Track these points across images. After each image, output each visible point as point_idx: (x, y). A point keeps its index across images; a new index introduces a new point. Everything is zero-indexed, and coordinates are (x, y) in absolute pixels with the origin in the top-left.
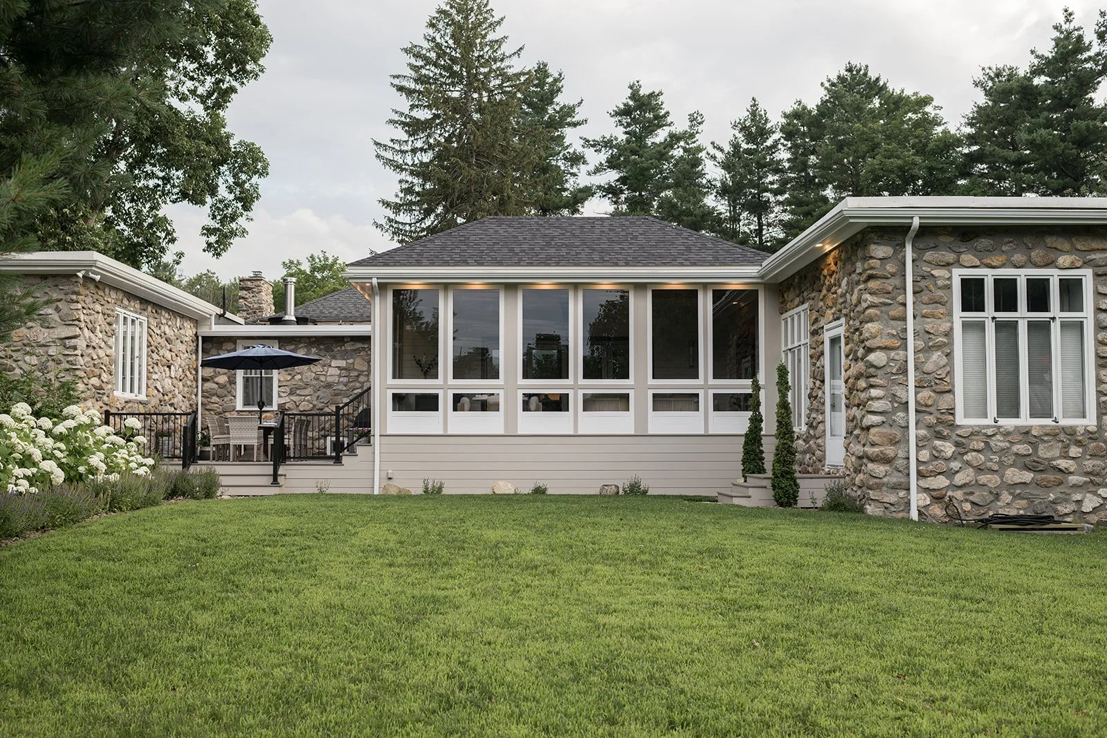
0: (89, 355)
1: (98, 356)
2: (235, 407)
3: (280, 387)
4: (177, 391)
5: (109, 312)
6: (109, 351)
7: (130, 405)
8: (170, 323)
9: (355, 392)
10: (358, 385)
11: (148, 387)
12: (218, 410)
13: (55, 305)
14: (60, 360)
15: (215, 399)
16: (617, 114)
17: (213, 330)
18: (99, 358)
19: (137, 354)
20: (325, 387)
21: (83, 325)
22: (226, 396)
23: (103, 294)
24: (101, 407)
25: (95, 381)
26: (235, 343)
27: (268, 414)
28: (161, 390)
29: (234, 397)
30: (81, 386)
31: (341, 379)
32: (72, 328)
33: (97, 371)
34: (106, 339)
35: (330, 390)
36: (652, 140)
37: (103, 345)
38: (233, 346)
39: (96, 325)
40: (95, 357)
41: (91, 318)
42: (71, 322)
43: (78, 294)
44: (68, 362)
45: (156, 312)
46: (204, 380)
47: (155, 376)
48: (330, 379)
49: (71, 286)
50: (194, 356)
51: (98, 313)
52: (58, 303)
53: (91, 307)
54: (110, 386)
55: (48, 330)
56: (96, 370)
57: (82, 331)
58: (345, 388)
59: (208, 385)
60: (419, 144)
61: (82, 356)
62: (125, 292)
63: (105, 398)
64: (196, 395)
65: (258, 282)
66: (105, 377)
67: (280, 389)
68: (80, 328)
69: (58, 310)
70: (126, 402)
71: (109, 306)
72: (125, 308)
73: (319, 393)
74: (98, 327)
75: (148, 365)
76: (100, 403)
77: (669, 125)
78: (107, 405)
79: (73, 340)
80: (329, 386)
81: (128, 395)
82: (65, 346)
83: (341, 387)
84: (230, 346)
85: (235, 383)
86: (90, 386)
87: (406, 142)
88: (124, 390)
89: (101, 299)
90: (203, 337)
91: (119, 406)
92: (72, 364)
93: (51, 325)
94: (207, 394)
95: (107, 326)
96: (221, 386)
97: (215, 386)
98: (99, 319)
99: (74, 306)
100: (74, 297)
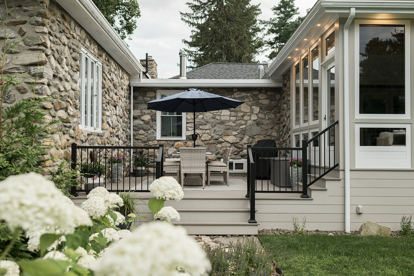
0: (56, 86)
1: (65, 88)
2: (156, 137)
3: (187, 123)
4: (120, 126)
5: (74, 47)
6: (74, 86)
7: (92, 137)
8: (116, 72)
9: (242, 127)
10: (243, 122)
11: (103, 122)
12: (144, 140)
13: (18, 27)
14: (24, 89)
15: (141, 132)
16: (274, 9)
17: (142, 82)
18: (66, 91)
19: (95, 93)
20: (219, 124)
21: (49, 52)
22: (149, 130)
23: (69, 27)
24: (68, 140)
25: (62, 113)
26: (155, 92)
27: (179, 143)
28: (111, 124)
29: (155, 130)
30: (48, 118)
31: (231, 118)
32: (38, 53)
33: (64, 104)
34: (72, 73)
35: (223, 126)
36: (290, 21)
37: (69, 78)
38: (154, 95)
39: (63, 57)
40: (62, 89)
41: (58, 47)
42: (36, 47)
43: (43, 15)
44: (33, 91)
45: (108, 60)
46: (135, 118)
47: (108, 113)
48: (223, 118)
49: (37, 7)
50: (128, 101)
51: (64, 45)
52: (21, 26)
53: (58, 35)
54: (75, 120)
55: (9, 56)
56: (63, 102)
57: (49, 59)
58: (234, 125)
59: (138, 122)
60: (199, 15)
61: (49, 85)
62: (87, 33)
63: (71, 131)
64: (130, 129)
65: (151, 62)
66: (71, 110)
67: (187, 125)
68: (47, 55)
69: (22, 33)
70: (88, 135)
71: (75, 42)
72: (87, 48)
73: (215, 128)
74: (65, 60)
75: (103, 103)
76: (67, 136)
77: (298, 14)
78: (73, 137)
79: (39, 67)
80: (222, 123)
81: (90, 129)
82: (30, 73)
83: (231, 124)
84: (152, 94)
85: (155, 121)
86: (57, 119)
87: (193, 14)
88: (86, 124)
89: (67, 31)
90: (134, 87)
91: (83, 139)
92: (38, 94)
93: (14, 50)
94: (136, 128)
95: (72, 60)
96: (146, 123)
97: (142, 122)
98: (66, 52)
99: (39, 29)
100: (40, 19)
